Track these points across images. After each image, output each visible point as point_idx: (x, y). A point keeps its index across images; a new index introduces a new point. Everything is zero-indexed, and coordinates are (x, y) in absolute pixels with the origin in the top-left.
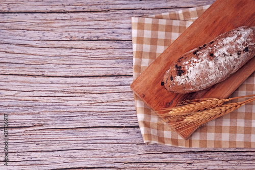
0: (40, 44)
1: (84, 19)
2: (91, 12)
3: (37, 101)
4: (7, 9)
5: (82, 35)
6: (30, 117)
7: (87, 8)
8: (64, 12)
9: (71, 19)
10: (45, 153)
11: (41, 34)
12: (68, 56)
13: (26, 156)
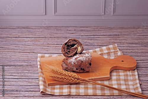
0: (33, 45)
1: (54, 40)
2: (58, 38)
3: (30, 59)
4: (18, 37)
5: (54, 43)
6: (26, 63)
7: (56, 37)
8: (45, 38)
9: (48, 39)
10: (32, 74)
11: (33, 43)
12: (47, 48)
13: (22, 74)
